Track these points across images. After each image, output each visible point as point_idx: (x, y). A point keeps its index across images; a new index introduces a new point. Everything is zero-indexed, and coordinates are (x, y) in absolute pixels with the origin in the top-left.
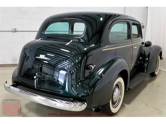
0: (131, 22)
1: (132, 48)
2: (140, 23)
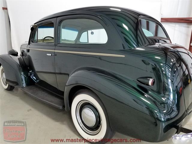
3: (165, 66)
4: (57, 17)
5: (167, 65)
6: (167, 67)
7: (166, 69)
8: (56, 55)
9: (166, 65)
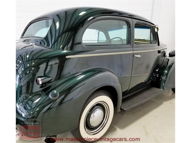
0: (133, 22)
1: (134, 56)
2: (154, 25)
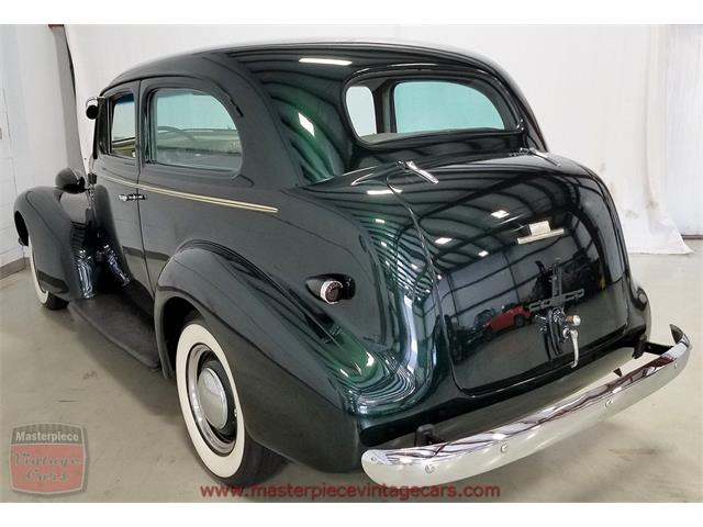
3: (396, 250)
4: (141, 79)
5: (402, 246)
6: (401, 254)
7: (396, 263)
8: (144, 198)
9: (399, 249)
